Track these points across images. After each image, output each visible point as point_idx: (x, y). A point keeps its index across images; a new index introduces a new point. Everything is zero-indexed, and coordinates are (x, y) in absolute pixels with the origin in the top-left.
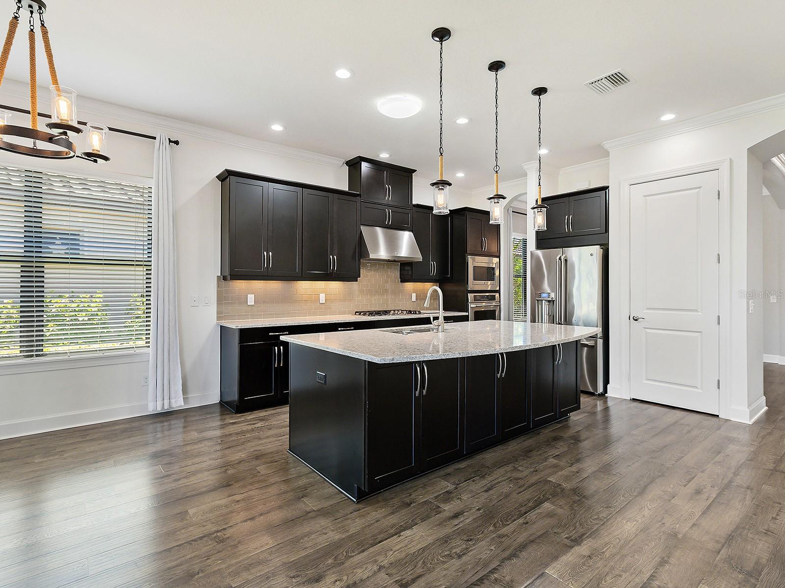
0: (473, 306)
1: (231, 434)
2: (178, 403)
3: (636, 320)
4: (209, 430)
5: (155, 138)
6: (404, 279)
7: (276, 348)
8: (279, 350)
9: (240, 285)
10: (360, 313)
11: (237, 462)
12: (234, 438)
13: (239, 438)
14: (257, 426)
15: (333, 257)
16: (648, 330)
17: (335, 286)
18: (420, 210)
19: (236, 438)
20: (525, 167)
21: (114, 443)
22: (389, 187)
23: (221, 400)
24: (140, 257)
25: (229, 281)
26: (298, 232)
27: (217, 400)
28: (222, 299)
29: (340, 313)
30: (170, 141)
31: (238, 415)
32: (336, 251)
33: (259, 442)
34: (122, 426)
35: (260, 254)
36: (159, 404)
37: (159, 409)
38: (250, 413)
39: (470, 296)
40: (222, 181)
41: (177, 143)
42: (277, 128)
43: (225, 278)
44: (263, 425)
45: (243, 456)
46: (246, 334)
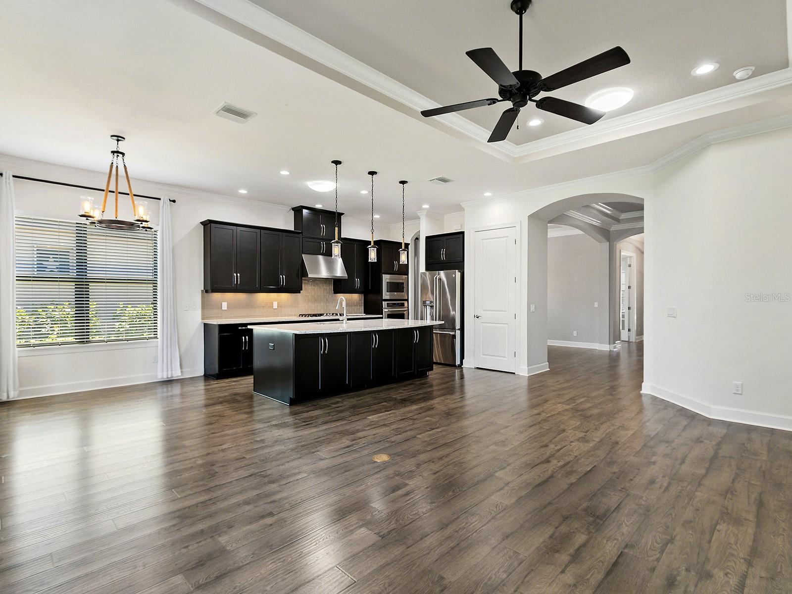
0: (386, 310)
2: (177, 374)
3: (478, 318)
5: (160, 199)
6: (336, 291)
7: (243, 337)
8: (245, 339)
9: (217, 296)
10: (302, 315)
12: (217, 389)
15: (283, 277)
16: (484, 324)
17: (284, 296)
18: (348, 242)
20: (419, 214)
22: (323, 226)
23: (205, 374)
24: (151, 278)
25: (210, 293)
26: (258, 260)
27: (202, 373)
28: (204, 306)
29: (288, 316)
30: (170, 201)
32: (284, 273)
35: (232, 275)
36: (165, 374)
37: (165, 378)
39: (384, 304)
40: (204, 226)
41: (174, 201)
42: (243, 192)
43: (207, 291)
46: (223, 328)
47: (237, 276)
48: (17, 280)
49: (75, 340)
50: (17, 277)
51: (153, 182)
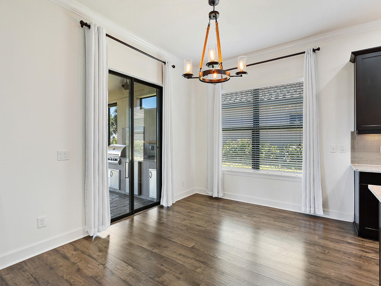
1: (339, 251)
2: (319, 212)
4: (328, 240)
9: (373, 138)
11: (323, 276)
12: (339, 255)
13: (343, 257)
14: (368, 255)
19: (340, 256)
21: (275, 222)
23: (354, 221)
28: (355, 148)
30: (314, 50)
31: (359, 238)
33: (357, 271)
34: (286, 215)
36: (308, 208)
38: (372, 241)
40: (354, 62)
41: (318, 49)
44: (375, 258)
45: (332, 274)
48: (222, 130)
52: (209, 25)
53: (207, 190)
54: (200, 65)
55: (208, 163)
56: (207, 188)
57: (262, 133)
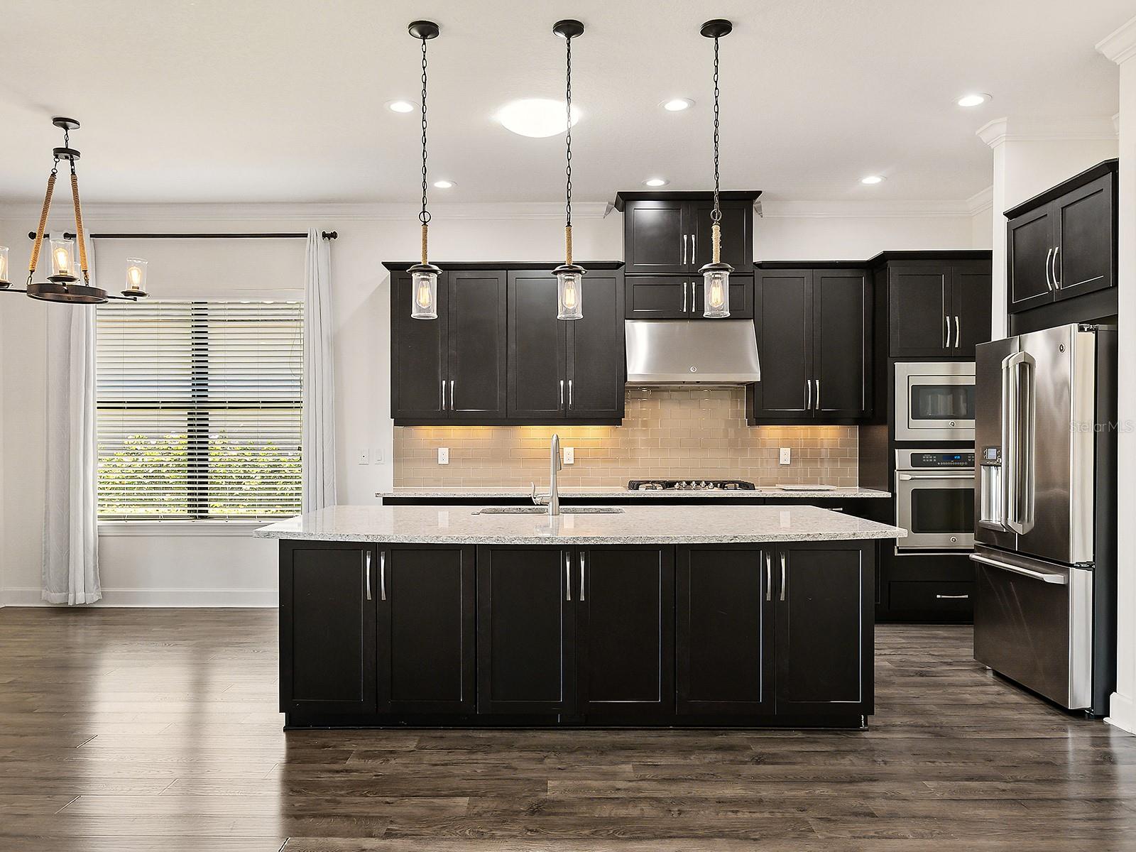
5: (305, 235)
9: (427, 433)
15: (566, 384)
22: (690, 239)
24: (297, 396)
26: (500, 344)
28: (400, 455)
29: (606, 483)
30: (324, 235)
32: (571, 373)
35: (437, 387)
39: (903, 457)
41: (334, 236)
42: (443, 184)
47: (448, 386)
48: (98, 408)
49: (186, 514)
50: (98, 402)
51: (262, 203)
52: (54, 174)
53: (43, 591)
54: (31, 264)
55: (47, 507)
56: (44, 584)
57: (216, 418)
